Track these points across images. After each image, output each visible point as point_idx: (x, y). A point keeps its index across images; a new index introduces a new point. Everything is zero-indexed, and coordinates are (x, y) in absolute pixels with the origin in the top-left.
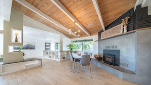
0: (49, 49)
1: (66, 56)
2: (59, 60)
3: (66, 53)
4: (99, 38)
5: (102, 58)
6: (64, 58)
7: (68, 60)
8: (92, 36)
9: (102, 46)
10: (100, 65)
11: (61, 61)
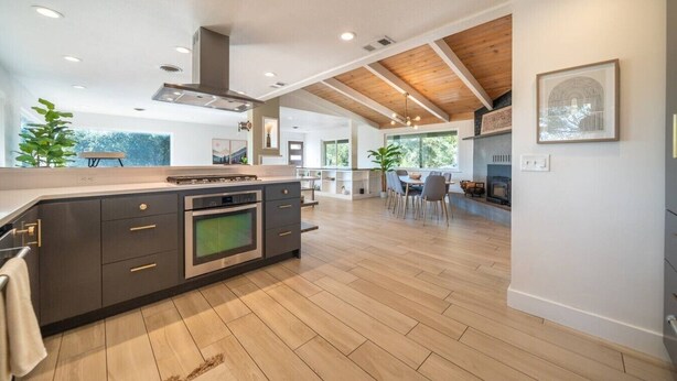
0: (301, 162)
1: (367, 187)
2: (350, 197)
3: (367, 176)
4: (477, 131)
5: (482, 191)
6: (362, 191)
7: (373, 197)
8: (453, 123)
9: (484, 153)
10: (474, 207)
11: (354, 199)
